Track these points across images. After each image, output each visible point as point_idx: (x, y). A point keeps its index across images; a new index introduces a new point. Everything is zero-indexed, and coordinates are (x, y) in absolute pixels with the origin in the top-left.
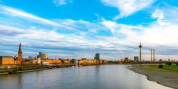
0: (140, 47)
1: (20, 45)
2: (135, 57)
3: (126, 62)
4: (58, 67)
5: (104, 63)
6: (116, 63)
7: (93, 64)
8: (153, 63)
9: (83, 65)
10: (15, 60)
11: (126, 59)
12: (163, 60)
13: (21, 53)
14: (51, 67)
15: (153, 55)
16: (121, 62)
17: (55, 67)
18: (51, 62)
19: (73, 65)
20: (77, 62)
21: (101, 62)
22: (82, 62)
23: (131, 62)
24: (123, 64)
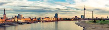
0: (85, 9)
1: (5, 10)
2: (82, 16)
3: (76, 19)
4: (28, 23)
5: (61, 20)
6: (69, 20)
7: (53, 21)
8: (92, 19)
9: (46, 22)
10: (2, 19)
11: (76, 17)
12: (98, 18)
13: (5, 15)
14: (24, 23)
15: (92, 15)
16: (73, 19)
17: (26, 23)
18: (24, 20)
19: (38, 22)
20: (42, 20)
21: (59, 19)
22: (45, 19)
23: (79, 19)
24: (73, 20)
